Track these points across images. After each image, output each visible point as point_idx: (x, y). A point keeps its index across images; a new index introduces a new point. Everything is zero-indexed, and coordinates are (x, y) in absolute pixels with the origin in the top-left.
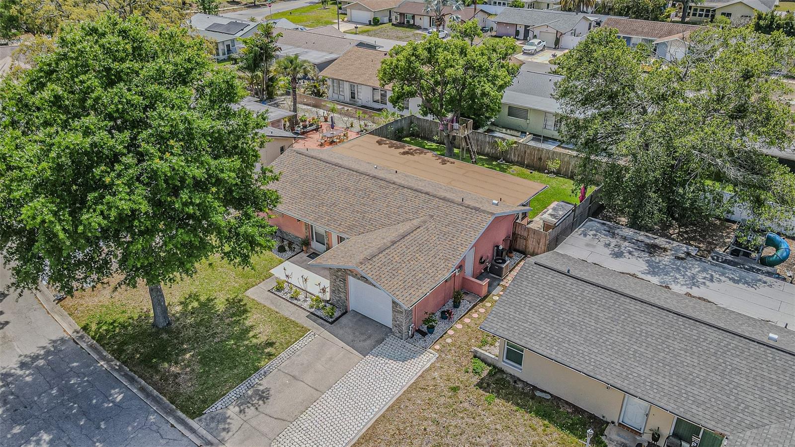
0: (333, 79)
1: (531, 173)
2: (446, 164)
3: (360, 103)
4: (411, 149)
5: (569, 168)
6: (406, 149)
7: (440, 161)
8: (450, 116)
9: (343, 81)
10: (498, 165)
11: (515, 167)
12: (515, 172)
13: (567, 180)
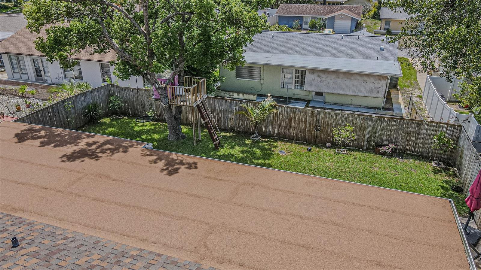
1: (310, 150)
2: (176, 171)
3: (50, 82)
4: (94, 143)
5: (363, 136)
6: (82, 145)
7: (161, 164)
8: (167, 74)
9: (21, 55)
10: (255, 144)
11: (280, 145)
12: (286, 153)
13: (367, 154)
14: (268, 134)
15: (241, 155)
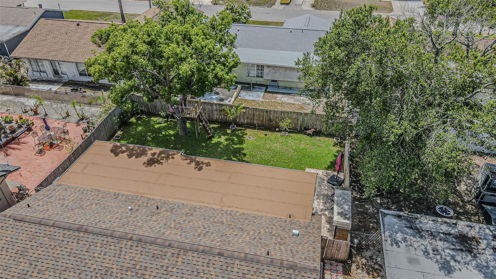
0: (29, 59)
1: (266, 135)
3: (65, 78)
4: (155, 153)
5: (298, 124)
6: (149, 155)
9: (41, 59)
10: (233, 133)
11: (248, 131)
12: (252, 138)
13: (299, 135)
14: (240, 123)
15: (226, 143)
